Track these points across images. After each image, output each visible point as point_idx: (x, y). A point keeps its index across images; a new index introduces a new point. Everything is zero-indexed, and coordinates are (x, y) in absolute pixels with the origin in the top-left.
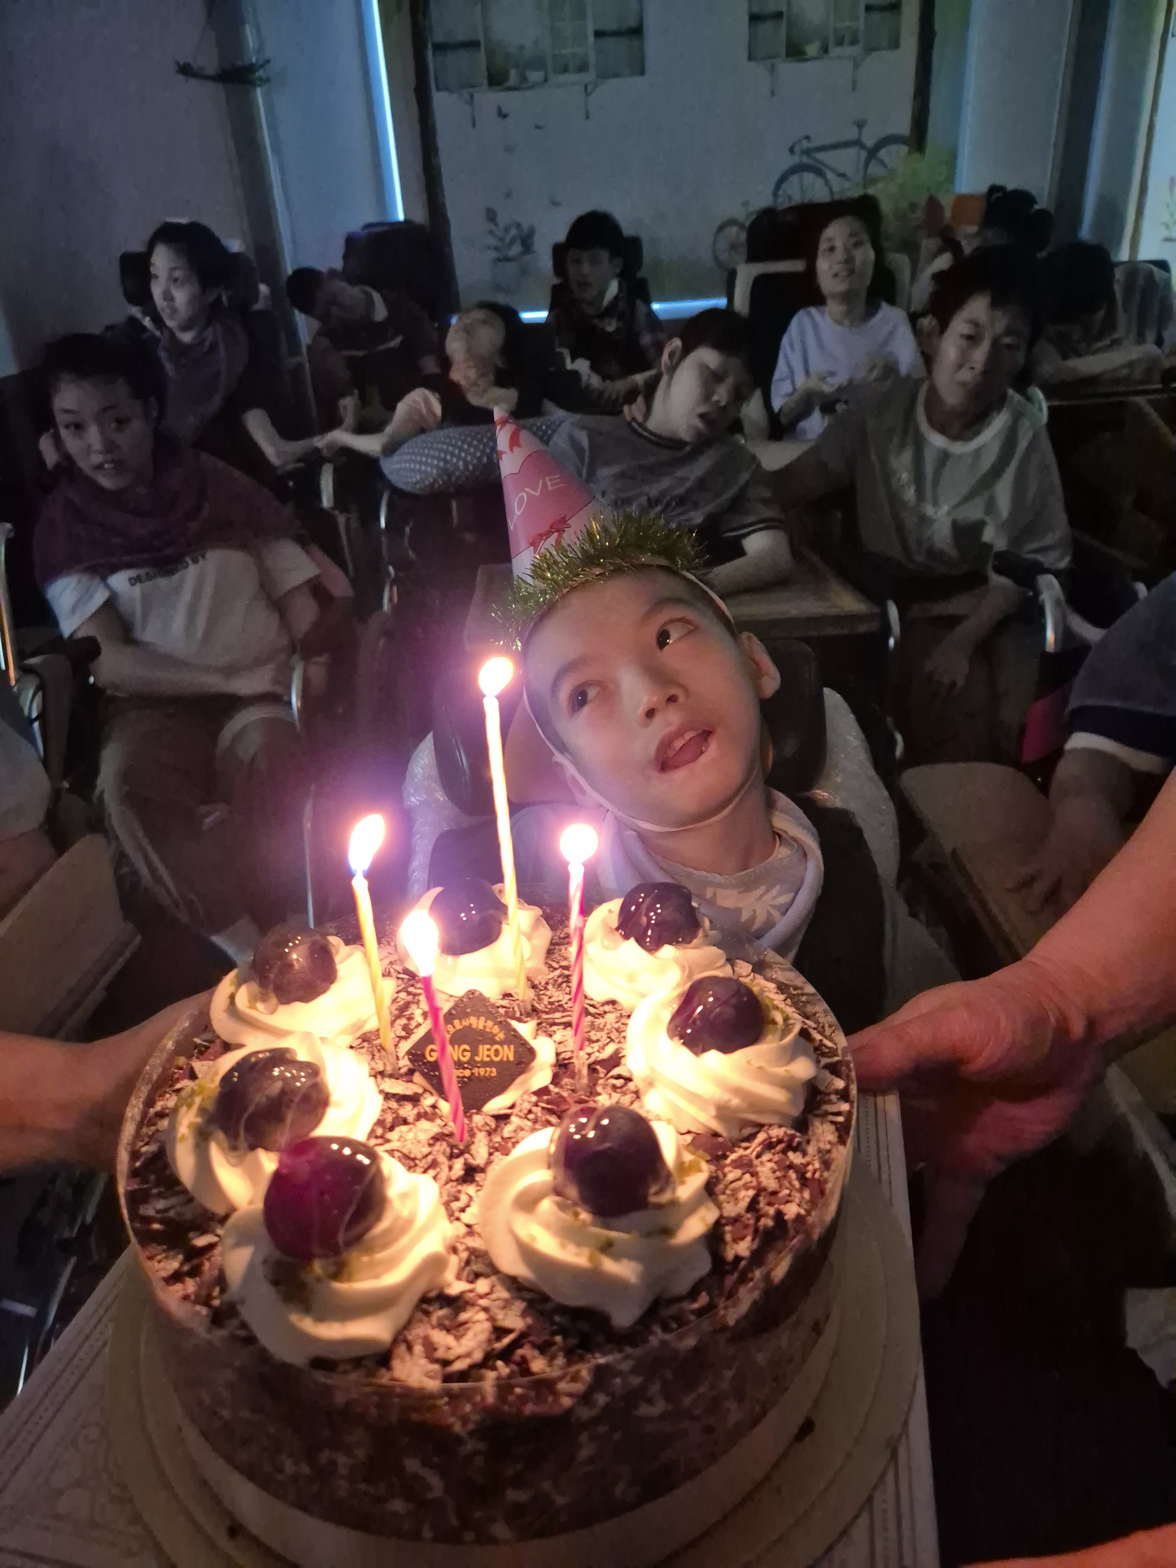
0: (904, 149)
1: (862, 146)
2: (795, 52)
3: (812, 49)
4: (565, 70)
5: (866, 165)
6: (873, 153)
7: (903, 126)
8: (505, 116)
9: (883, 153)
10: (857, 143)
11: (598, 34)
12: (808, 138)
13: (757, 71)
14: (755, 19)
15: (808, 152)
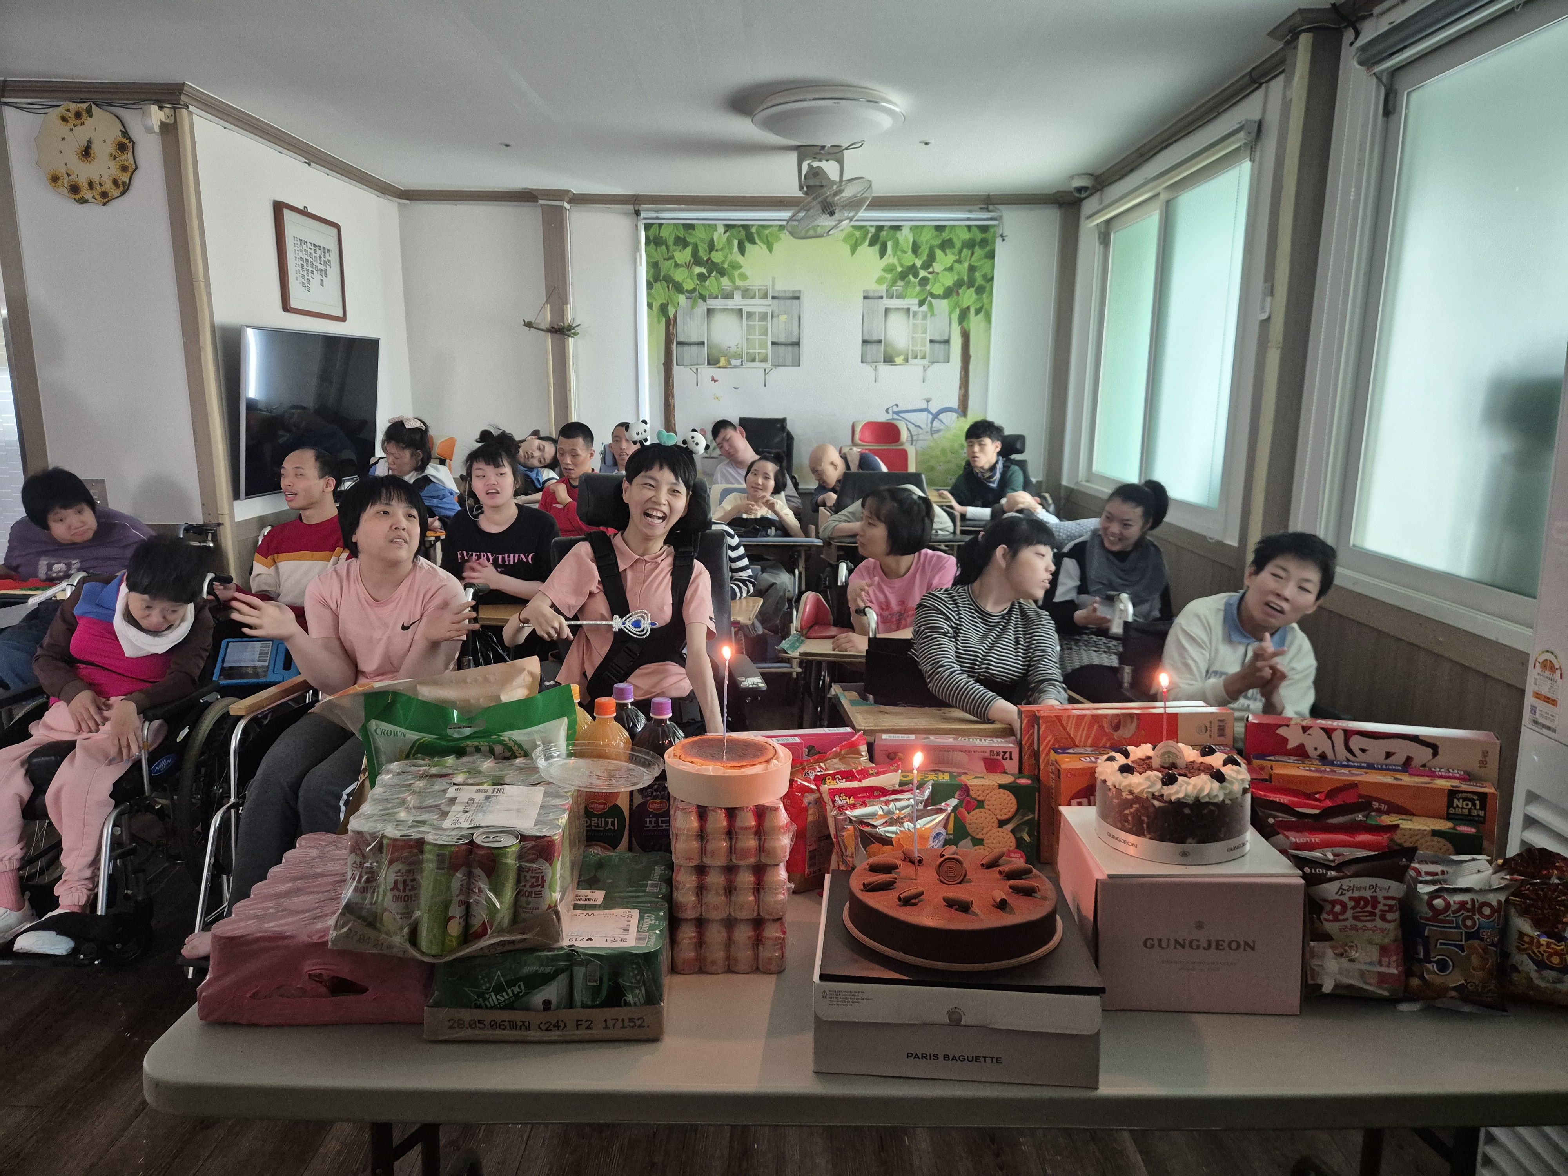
0: (955, 415)
1: (930, 412)
2: (889, 360)
3: (899, 360)
4: (753, 360)
5: (932, 423)
6: (936, 416)
7: (954, 403)
8: (715, 381)
9: (941, 416)
10: (926, 410)
11: (773, 343)
12: (897, 405)
13: (867, 369)
14: (865, 342)
15: (897, 413)
